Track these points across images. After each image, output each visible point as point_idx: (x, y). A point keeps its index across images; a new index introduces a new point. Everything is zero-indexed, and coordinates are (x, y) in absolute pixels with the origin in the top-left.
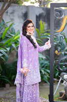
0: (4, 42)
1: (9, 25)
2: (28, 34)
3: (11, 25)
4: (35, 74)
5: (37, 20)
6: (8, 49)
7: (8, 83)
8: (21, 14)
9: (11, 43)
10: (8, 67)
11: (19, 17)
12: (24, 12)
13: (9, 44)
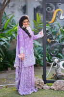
0: (6, 32)
1: (10, 17)
2: (23, 26)
3: (12, 17)
4: (31, 58)
5: (34, 12)
6: (9, 38)
7: (10, 66)
8: (20, 8)
9: (11, 33)
10: (9, 53)
11: (18, 10)
12: (23, 6)
13: (10, 34)
